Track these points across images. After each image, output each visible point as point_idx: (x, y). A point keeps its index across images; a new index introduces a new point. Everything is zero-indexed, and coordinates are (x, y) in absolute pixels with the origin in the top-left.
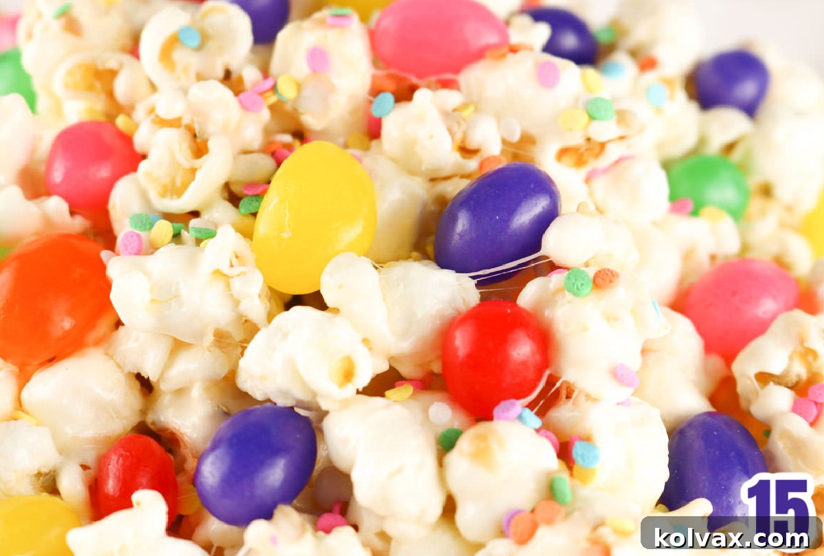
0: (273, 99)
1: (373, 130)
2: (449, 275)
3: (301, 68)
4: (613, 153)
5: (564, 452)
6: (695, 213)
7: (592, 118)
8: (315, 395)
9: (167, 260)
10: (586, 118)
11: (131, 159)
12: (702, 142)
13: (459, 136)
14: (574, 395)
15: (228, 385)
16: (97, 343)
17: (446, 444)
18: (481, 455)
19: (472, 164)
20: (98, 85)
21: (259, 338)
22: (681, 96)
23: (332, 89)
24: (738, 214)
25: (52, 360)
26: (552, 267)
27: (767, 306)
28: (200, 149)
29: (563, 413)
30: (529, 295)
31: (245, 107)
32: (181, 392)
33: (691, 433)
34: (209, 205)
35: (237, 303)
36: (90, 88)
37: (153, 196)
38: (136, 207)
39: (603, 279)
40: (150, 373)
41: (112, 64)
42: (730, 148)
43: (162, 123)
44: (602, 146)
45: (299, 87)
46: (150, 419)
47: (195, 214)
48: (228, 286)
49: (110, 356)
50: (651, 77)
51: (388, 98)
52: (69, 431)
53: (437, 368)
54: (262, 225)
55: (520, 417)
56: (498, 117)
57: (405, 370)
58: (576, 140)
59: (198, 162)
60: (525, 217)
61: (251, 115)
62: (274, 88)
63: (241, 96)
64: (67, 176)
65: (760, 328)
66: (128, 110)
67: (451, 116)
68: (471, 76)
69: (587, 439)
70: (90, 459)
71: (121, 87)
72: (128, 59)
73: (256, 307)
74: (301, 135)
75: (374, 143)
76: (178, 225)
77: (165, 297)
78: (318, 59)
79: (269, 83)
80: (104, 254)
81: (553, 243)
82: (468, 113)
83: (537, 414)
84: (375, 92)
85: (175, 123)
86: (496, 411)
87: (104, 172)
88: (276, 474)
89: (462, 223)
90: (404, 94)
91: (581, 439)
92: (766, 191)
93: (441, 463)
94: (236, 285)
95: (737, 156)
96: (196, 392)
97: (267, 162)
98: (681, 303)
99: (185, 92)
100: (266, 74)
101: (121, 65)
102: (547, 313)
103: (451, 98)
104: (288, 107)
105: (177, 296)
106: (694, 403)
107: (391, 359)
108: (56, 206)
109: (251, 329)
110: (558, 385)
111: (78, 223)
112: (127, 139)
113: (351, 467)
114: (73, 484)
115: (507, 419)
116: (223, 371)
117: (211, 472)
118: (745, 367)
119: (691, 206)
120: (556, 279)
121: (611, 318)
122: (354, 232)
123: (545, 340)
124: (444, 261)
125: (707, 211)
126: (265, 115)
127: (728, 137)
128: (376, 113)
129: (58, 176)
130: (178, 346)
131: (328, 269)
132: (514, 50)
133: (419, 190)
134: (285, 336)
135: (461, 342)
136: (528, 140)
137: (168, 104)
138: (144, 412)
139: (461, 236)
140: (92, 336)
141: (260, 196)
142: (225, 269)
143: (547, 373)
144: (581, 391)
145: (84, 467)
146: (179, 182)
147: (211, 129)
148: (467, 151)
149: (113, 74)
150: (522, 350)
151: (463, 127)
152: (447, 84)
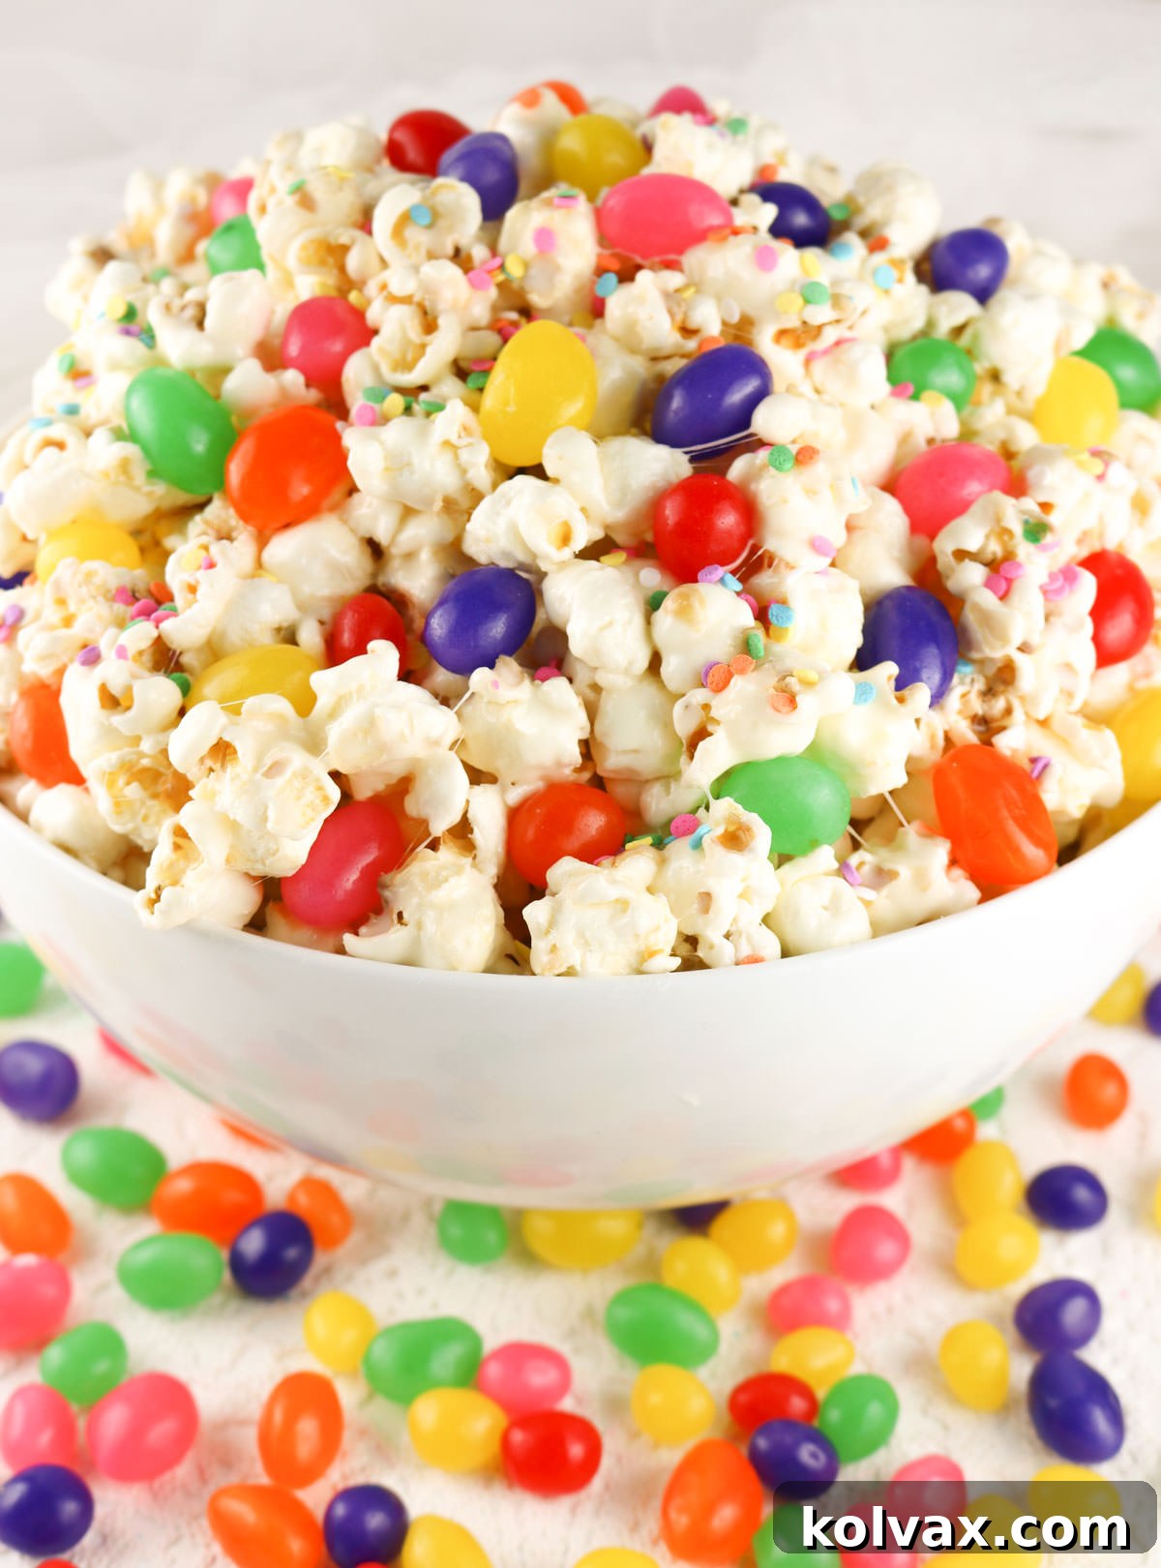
0: (501, 278)
1: (597, 309)
2: (663, 452)
3: (528, 247)
4: (830, 336)
5: (762, 615)
6: (915, 397)
7: (807, 301)
8: (535, 556)
9: (398, 431)
10: (800, 301)
11: (365, 334)
12: (930, 324)
13: (679, 317)
14: (775, 563)
15: (454, 551)
16: (333, 508)
17: (653, 604)
18: (684, 612)
19: (691, 345)
20: (331, 260)
21: (484, 505)
22: (910, 278)
23: (557, 269)
24: (960, 400)
25: (287, 526)
26: (761, 444)
27: (973, 487)
28: (430, 326)
29: (764, 580)
30: (738, 469)
31: (475, 285)
32: (410, 556)
33: (888, 604)
34: (438, 379)
35: (464, 472)
36: (323, 263)
37: (385, 369)
38: (368, 380)
39: (805, 456)
40: (382, 537)
41: (344, 240)
42: (959, 331)
43: (394, 300)
44: (820, 328)
45: (527, 266)
46: (381, 580)
47: (424, 388)
48: (456, 457)
49: (345, 522)
50: (879, 258)
51: (612, 278)
52: (307, 590)
53: (649, 537)
54: (489, 400)
55: (722, 581)
56: (719, 298)
57: (620, 538)
58: (792, 322)
59: (428, 338)
60: (737, 395)
61: (480, 294)
62: (502, 267)
63: (471, 274)
64: (303, 349)
65: (961, 508)
66: (360, 285)
67: (672, 297)
68: (695, 258)
69: (783, 602)
70: (326, 614)
71: (353, 262)
72: (359, 234)
73: (481, 476)
74: (527, 313)
75: (598, 322)
76: (410, 399)
77: (397, 465)
78: (545, 239)
79: (497, 262)
80: (339, 425)
81: (764, 421)
82: (689, 293)
83: (739, 580)
84: (600, 271)
85: (406, 300)
86: (700, 575)
87: (337, 347)
88: (498, 628)
89: (677, 402)
90: (626, 276)
91: (777, 602)
92: (995, 376)
93: (648, 622)
94: (464, 455)
95: (965, 340)
96: (425, 556)
97: (493, 339)
98: (891, 485)
99: (416, 269)
100: (494, 251)
101: (354, 242)
102: (753, 487)
103: (673, 279)
104: (515, 285)
105: (409, 464)
106: (893, 576)
107: (607, 527)
108: (293, 378)
109: (476, 497)
110: (759, 553)
111: (313, 395)
112: (359, 314)
113: (567, 621)
114: (311, 637)
115: (710, 581)
116: (450, 537)
117: (439, 627)
118: (945, 545)
119: (911, 390)
120: (762, 454)
121: (811, 492)
122: (575, 407)
123: (750, 514)
124: (660, 436)
125: (927, 395)
126: (493, 293)
127: (958, 320)
128: (600, 293)
129: (294, 349)
130: (408, 513)
131: (550, 441)
132: (736, 232)
133: (639, 366)
134: (508, 503)
135: (671, 513)
136: (746, 323)
137: (400, 281)
138: (375, 575)
139: (676, 413)
140: (327, 503)
141: (487, 372)
142: (454, 439)
143: (751, 543)
144: (781, 560)
145: (322, 623)
146: (410, 357)
147: (441, 306)
148: (687, 332)
149: (345, 249)
150: (728, 520)
151: (683, 309)
152: (672, 265)
